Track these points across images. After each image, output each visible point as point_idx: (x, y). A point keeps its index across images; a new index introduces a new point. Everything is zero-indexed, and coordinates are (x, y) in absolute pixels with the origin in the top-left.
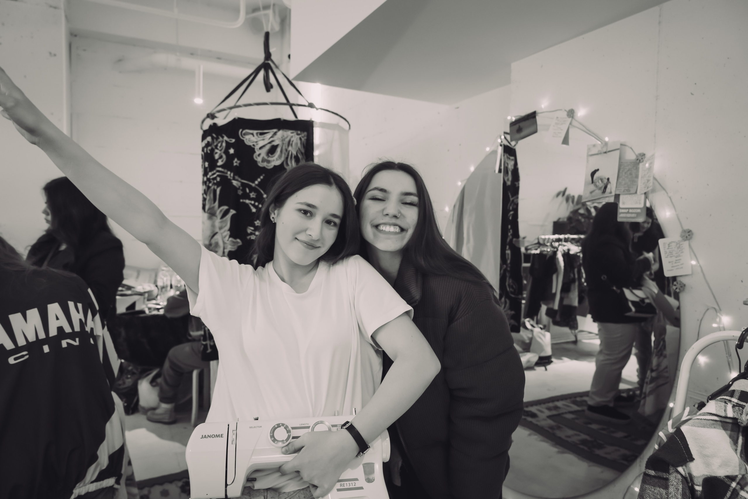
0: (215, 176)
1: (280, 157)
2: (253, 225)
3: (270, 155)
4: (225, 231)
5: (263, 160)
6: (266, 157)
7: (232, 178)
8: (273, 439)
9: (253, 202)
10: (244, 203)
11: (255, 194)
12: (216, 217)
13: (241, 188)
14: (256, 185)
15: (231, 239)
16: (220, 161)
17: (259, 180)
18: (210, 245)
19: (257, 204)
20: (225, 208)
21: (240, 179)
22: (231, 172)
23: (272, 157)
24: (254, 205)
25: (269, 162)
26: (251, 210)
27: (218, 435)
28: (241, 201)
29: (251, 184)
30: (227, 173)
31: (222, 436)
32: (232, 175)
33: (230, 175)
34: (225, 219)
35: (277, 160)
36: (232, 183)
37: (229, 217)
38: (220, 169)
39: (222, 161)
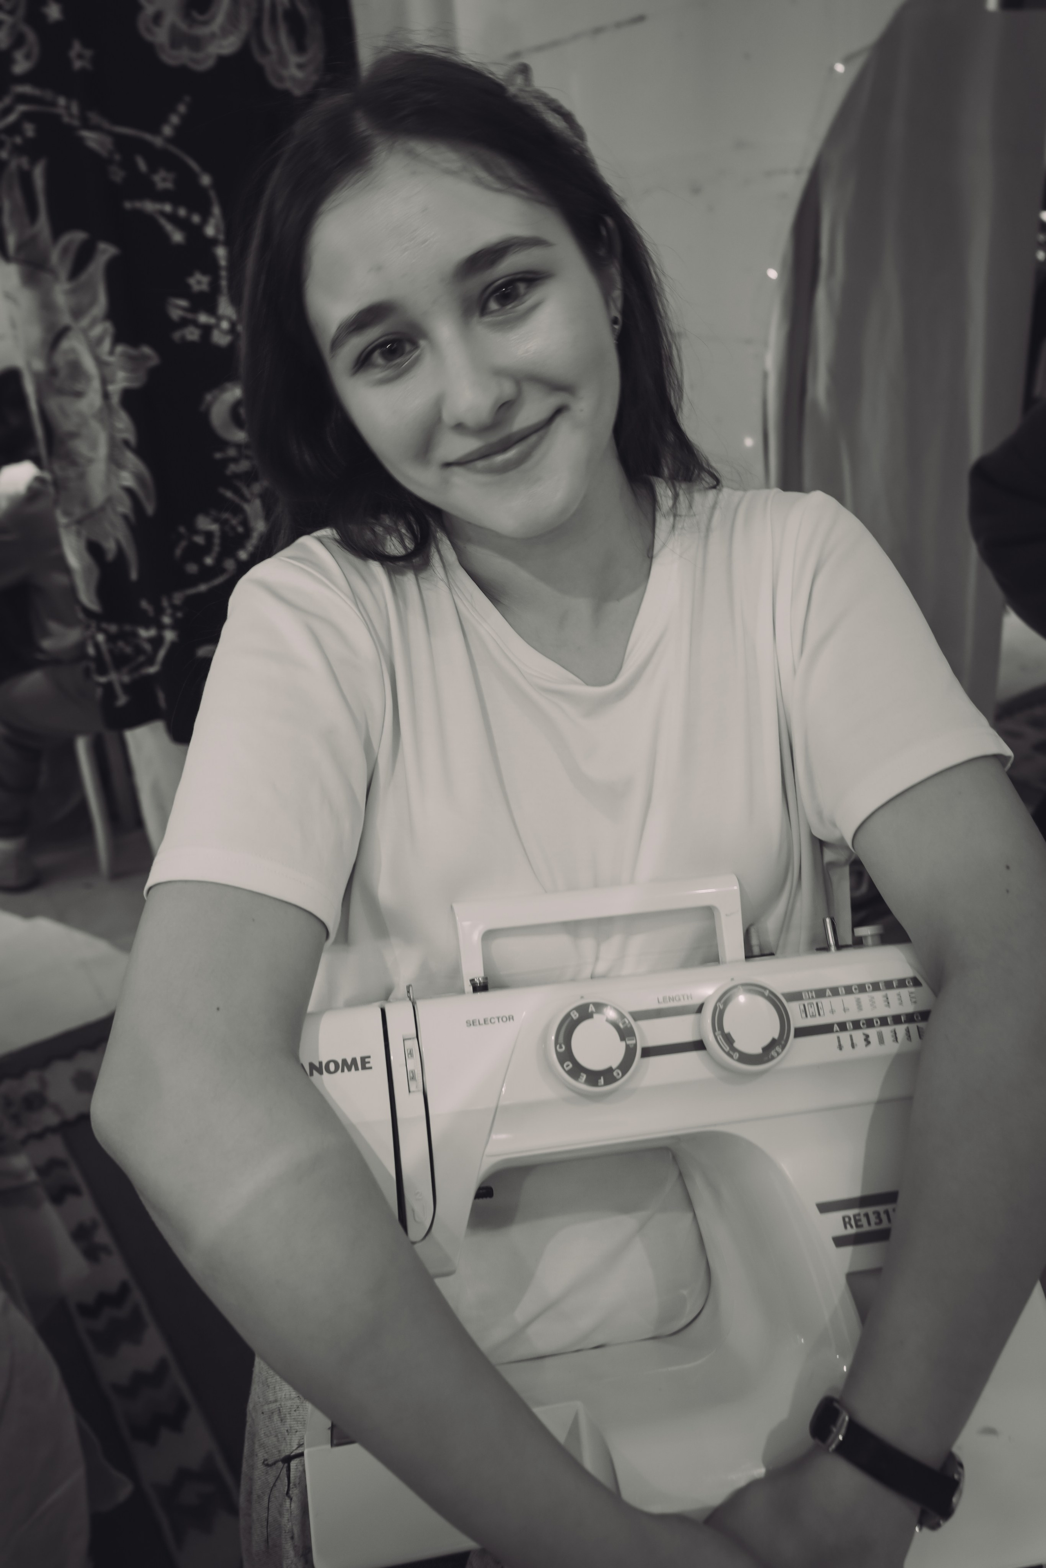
0: (12, 118)
1: (233, 19)
2: (185, 292)
3: (195, 14)
4: (93, 323)
5: (177, 39)
6: (183, 26)
7: (76, 123)
8: (569, 1065)
9: (168, 208)
10: (140, 214)
11: (171, 176)
12: (53, 272)
13: (117, 157)
14: (169, 140)
15: (120, 349)
16: (19, 55)
17: (175, 119)
18: (53, 371)
19: (182, 212)
20: (78, 236)
21: (106, 124)
22: (69, 96)
23: (206, 23)
24: (173, 218)
25: (196, 43)
26: (165, 237)
27: (349, 1062)
28: (128, 205)
29: (148, 137)
30: (54, 104)
31: (367, 1065)
32: (75, 108)
33: (68, 108)
34: (84, 277)
35: (225, 32)
36: (81, 141)
37: (97, 268)
38: (25, 89)
39: (28, 56)
